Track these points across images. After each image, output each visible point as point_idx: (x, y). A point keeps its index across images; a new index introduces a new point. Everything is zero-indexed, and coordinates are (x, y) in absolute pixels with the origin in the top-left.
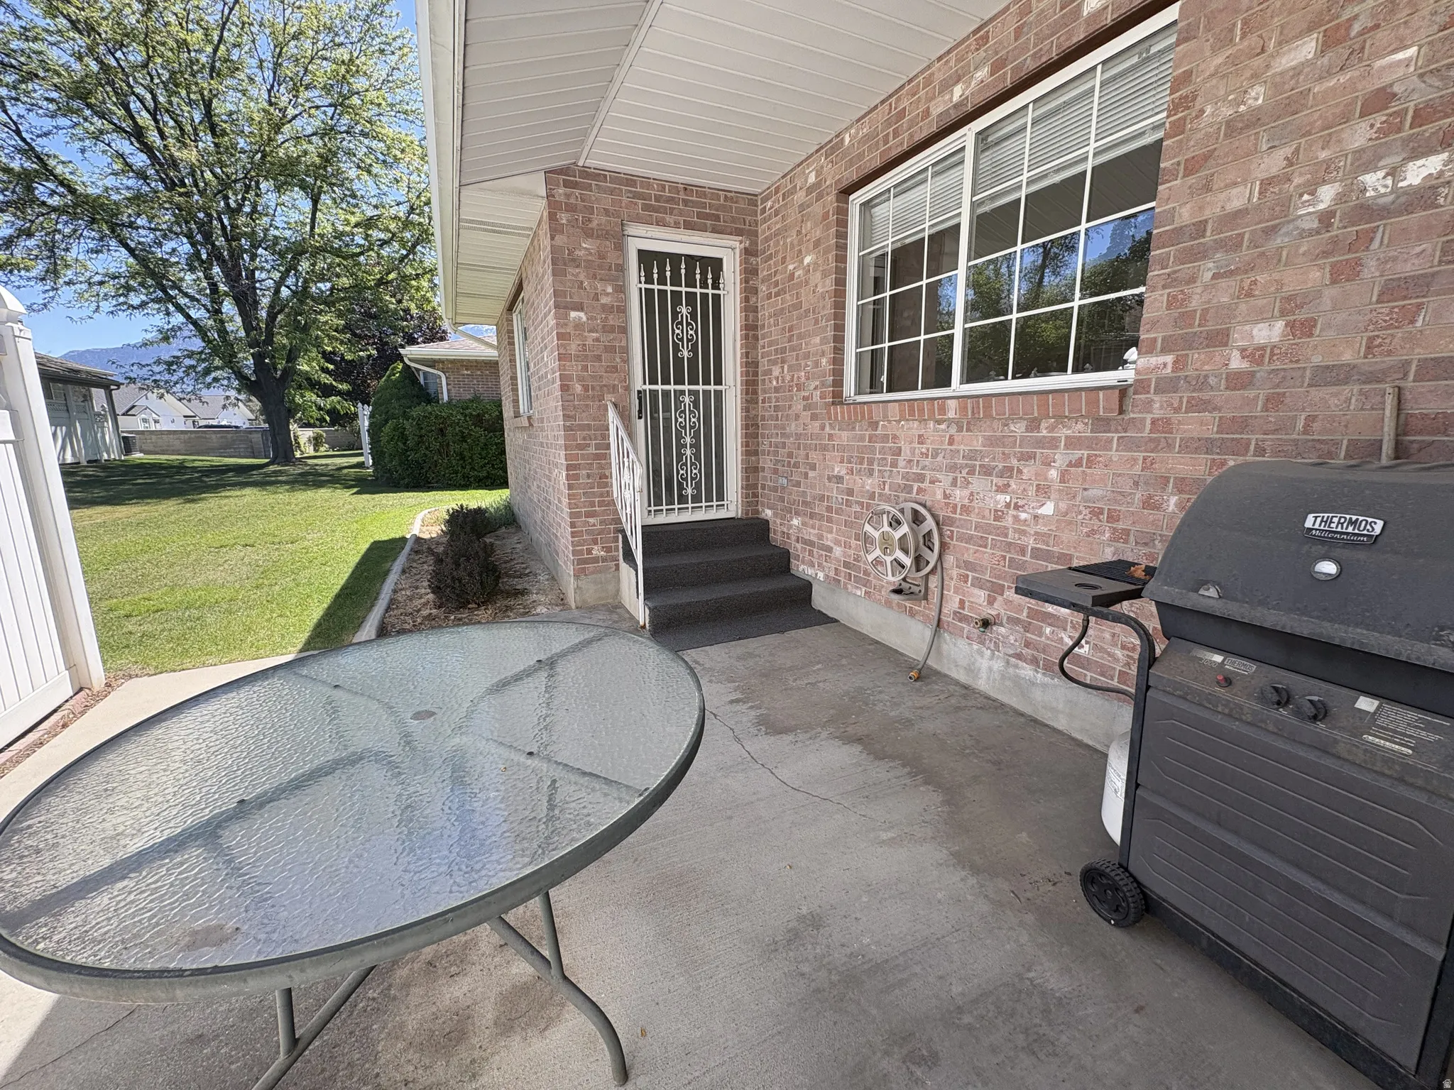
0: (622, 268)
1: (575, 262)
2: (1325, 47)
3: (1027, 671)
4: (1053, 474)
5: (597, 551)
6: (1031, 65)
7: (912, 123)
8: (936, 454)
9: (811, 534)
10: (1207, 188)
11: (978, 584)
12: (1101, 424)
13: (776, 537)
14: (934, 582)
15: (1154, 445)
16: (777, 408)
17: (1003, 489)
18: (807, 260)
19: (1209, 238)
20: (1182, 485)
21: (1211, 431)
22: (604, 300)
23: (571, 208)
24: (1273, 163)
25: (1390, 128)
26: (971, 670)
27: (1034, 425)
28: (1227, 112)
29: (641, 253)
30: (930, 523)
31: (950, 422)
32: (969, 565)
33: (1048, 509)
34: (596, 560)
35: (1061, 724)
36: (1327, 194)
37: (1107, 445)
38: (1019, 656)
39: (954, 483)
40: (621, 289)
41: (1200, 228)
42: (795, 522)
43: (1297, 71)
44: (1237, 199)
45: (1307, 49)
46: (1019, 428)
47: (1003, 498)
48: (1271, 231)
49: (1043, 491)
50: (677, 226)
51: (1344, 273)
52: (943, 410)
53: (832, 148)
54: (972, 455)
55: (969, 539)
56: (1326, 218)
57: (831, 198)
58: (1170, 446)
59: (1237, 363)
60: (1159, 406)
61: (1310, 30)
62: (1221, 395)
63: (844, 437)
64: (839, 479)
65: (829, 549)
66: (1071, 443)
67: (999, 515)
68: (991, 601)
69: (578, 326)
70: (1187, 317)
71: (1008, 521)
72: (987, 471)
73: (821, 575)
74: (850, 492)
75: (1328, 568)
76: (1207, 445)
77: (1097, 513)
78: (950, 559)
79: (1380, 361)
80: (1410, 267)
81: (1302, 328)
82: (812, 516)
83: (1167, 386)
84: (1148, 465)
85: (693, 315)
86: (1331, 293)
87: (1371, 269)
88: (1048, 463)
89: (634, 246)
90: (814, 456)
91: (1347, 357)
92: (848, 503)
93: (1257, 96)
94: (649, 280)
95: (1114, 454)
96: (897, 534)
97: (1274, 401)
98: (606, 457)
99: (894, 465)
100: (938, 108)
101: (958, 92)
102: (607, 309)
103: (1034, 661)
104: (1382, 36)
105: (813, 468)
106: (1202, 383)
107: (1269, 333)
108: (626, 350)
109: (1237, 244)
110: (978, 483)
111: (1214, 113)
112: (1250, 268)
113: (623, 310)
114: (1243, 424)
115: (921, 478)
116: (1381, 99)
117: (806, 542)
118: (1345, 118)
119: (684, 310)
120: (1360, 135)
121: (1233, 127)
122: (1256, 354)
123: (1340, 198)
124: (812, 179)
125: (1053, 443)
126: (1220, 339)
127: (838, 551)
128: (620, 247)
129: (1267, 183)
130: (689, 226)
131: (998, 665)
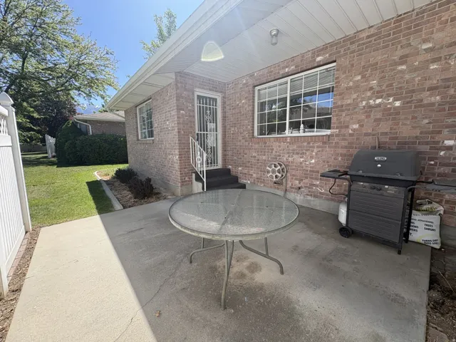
0: (193, 100)
1: (183, 98)
2: (362, 78)
3: (309, 198)
4: (314, 153)
5: (187, 179)
6: (305, 68)
7: (275, 74)
8: (284, 150)
9: (246, 171)
10: (343, 99)
11: (296, 179)
12: (324, 143)
13: (233, 173)
14: (284, 180)
15: (335, 147)
16: (233, 139)
17: (302, 157)
18: (243, 101)
19: (344, 108)
20: (341, 155)
21: (346, 144)
22: (189, 108)
23: (181, 83)
24: (355, 96)
25: (373, 93)
26: (295, 199)
27: (309, 143)
28: (346, 86)
29: (198, 96)
30: (283, 166)
31: (287, 143)
32: (293, 175)
33: (313, 161)
34: (186, 181)
35: (318, 208)
36: (364, 103)
37: (326, 147)
38: (307, 195)
39: (289, 156)
40: (193, 105)
41: (342, 106)
42: (240, 169)
43: (358, 81)
44: (349, 102)
45: (359, 77)
46: (305, 144)
47: (302, 159)
48: (355, 108)
49: (312, 158)
50: (207, 89)
51: (368, 117)
52: (286, 140)
53: (252, 76)
54: (293, 150)
55: (293, 169)
56: (364, 107)
57: (251, 87)
58: (338, 148)
59: (350, 132)
60: (336, 139)
61: (359, 74)
62: (348, 137)
63: (257, 146)
64: (255, 157)
65: (252, 175)
66: (318, 147)
67: (301, 163)
68: (300, 183)
69: (183, 114)
70: (340, 123)
71: (304, 164)
72: (298, 154)
73: (249, 182)
74: (258, 160)
75: (379, 165)
76: (346, 147)
77: (324, 162)
78: (288, 174)
79: (374, 132)
80: (378, 117)
81: (361, 126)
82: (246, 167)
83: (337, 135)
84: (335, 151)
85: (210, 113)
86: (366, 120)
87: (372, 116)
88: (313, 151)
89: (196, 94)
90: (246, 151)
91: (369, 131)
92: (258, 163)
93: (351, 84)
94: (200, 103)
95: (327, 149)
96: (277, 169)
97: (357, 139)
98: (189, 151)
99: (272, 152)
100: (282, 72)
101: (287, 70)
102: (189, 110)
103: (311, 195)
104: (371, 78)
105: (246, 154)
106: (344, 135)
107: (356, 126)
108: (194, 122)
109: (349, 110)
110: (295, 156)
111: (344, 85)
112: (352, 114)
113: (194, 111)
114: (353, 143)
115: (280, 156)
116: (371, 88)
117: (243, 174)
118: (366, 90)
119: (208, 112)
120: (369, 94)
121: (348, 89)
122: (354, 130)
123: (366, 104)
124: (244, 81)
125: (313, 147)
126: (347, 127)
127: (254, 175)
128: (193, 94)
129: (354, 100)
130: (210, 90)
131: (302, 198)
